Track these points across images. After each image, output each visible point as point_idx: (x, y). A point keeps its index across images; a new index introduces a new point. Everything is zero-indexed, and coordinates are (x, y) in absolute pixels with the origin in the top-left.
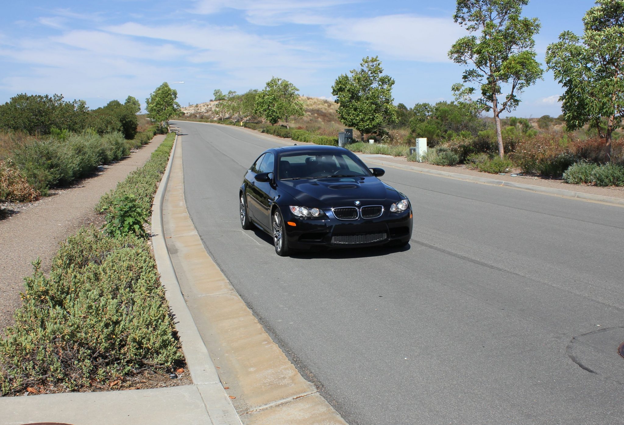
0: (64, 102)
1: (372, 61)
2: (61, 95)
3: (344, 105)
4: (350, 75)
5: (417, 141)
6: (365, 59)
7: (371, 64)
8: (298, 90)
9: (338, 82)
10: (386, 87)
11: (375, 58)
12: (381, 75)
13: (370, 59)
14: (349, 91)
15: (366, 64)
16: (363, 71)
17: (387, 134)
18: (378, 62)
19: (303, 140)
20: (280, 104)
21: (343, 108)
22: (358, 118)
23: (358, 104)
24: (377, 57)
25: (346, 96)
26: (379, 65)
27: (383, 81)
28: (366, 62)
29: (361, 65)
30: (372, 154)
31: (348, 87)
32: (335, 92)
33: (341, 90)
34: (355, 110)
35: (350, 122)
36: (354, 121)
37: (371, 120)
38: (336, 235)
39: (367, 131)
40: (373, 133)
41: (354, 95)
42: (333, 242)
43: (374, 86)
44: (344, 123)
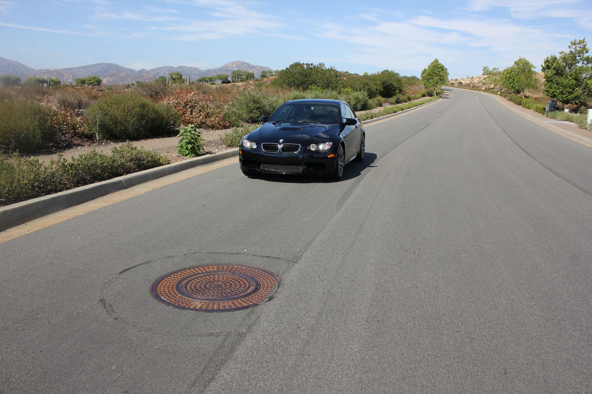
1: (579, 43)
2: (323, 63)
3: (549, 80)
4: (558, 56)
5: (588, 112)
6: (573, 41)
7: (578, 46)
8: (535, 68)
9: (547, 61)
10: (589, 65)
11: (582, 40)
12: (586, 55)
13: (577, 42)
14: (554, 68)
15: (574, 46)
16: (571, 52)
18: (584, 44)
20: (519, 79)
21: (547, 82)
22: (558, 91)
23: (561, 80)
24: (584, 40)
25: (550, 73)
26: (585, 46)
27: (588, 60)
28: (574, 44)
29: (569, 47)
30: (562, 120)
31: (555, 65)
32: (543, 69)
33: (548, 67)
34: (558, 84)
35: (551, 94)
36: (555, 93)
37: (570, 93)
38: (263, 163)
39: (567, 102)
40: (575, 104)
41: (559, 72)
42: (261, 168)
43: (579, 65)
44: (547, 94)
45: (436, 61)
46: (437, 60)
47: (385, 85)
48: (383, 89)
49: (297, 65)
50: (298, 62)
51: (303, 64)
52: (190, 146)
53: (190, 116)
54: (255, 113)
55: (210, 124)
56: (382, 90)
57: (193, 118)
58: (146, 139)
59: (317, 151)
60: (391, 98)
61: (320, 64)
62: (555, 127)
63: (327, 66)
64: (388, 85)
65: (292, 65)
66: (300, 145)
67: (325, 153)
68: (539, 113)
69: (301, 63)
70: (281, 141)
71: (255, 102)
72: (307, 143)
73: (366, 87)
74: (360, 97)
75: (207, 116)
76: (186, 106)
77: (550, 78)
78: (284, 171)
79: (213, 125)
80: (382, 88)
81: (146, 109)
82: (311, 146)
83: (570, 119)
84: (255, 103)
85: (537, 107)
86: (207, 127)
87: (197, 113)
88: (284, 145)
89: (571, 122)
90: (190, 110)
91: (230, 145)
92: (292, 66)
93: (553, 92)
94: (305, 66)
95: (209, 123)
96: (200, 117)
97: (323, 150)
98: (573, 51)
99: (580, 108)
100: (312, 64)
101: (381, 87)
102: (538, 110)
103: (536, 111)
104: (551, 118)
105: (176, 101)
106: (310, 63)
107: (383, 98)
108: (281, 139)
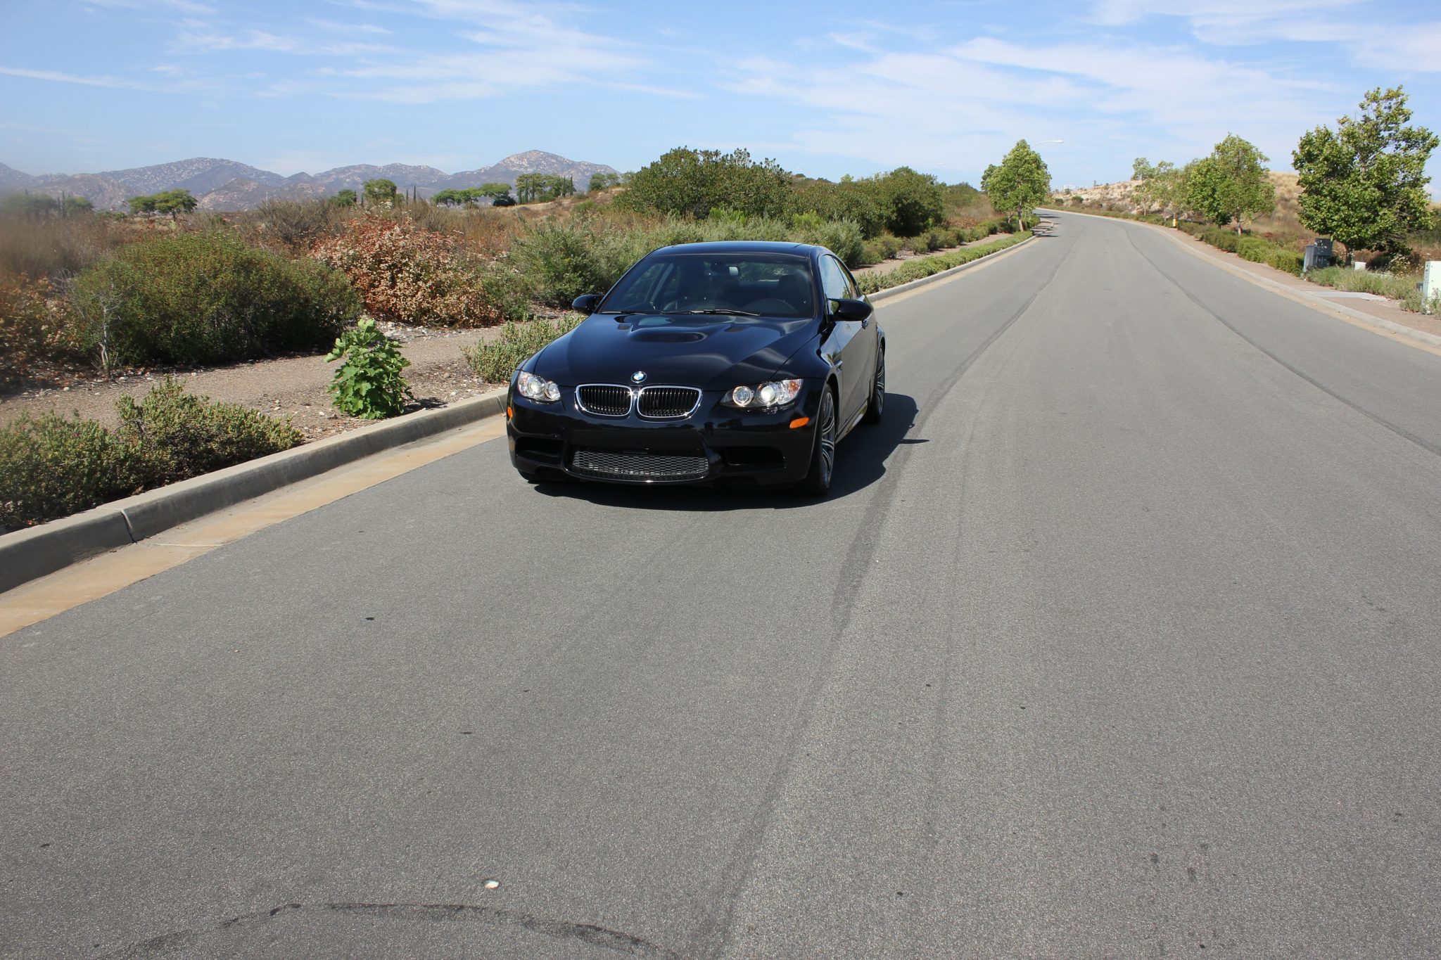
0: (750, 161)
1: (1389, 98)
2: (745, 149)
3: (1312, 188)
4: (1335, 130)
5: (1426, 268)
6: (1371, 92)
7: (1384, 104)
8: (1266, 159)
9: (1307, 142)
10: (1414, 152)
11: (1395, 90)
12: (1403, 127)
13: (1383, 93)
14: (1326, 159)
15: (1374, 104)
16: (1367, 120)
17: (1405, 252)
18: (1400, 99)
19: (1253, 257)
20: (1228, 187)
21: (1308, 195)
22: (1336, 217)
23: (1343, 188)
24: (1398, 89)
25: (1314, 171)
26: (1402, 103)
27: (1409, 139)
28: (1375, 99)
29: (1362, 107)
30: (1350, 290)
31: (1326, 152)
32: (1298, 163)
33: (1310, 157)
34: (1335, 199)
35: (1320, 225)
36: (1329, 223)
37: (1365, 221)
38: (583, 448)
39: (1358, 244)
40: (1376, 249)
41: (1338, 169)
42: (576, 464)
43: (1389, 150)
44: (1309, 226)
45: (1023, 145)
46: (1024, 141)
47: (900, 205)
48: (895, 214)
49: (680, 155)
50: (682, 147)
51: (695, 151)
52: (365, 387)
53: (389, 292)
54: (570, 281)
55: (443, 315)
56: (894, 217)
57: (397, 296)
58: (252, 363)
59: (756, 409)
60: (917, 238)
61: (738, 152)
62: (1344, 308)
63: (757, 158)
64: (909, 204)
65: (667, 154)
66: (700, 391)
67: (783, 413)
68: (1285, 273)
69: (691, 149)
70: (639, 376)
71: (569, 251)
72: (722, 382)
73: (854, 209)
74: (843, 236)
75: (438, 290)
76: (379, 265)
77: (1314, 183)
78: (648, 473)
79: (452, 317)
80: (893, 212)
81: (253, 276)
82: (735, 391)
83: (1372, 286)
84: (568, 255)
85: (1279, 257)
86: (437, 322)
87: (408, 284)
88: (650, 390)
89: (1374, 293)
90: (388, 274)
91: (494, 377)
92: (665, 158)
93: (1324, 220)
94: (701, 159)
95: (441, 311)
96: (417, 293)
97: (773, 406)
98: (1372, 116)
99: (1393, 258)
100: (717, 154)
101: (891, 210)
102: (1280, 264)
103: (1278, 267)
104: (1320, 285)
105: (351, 252)
106: (712, 149)
107: (896, 236)
108: (636, 371)
